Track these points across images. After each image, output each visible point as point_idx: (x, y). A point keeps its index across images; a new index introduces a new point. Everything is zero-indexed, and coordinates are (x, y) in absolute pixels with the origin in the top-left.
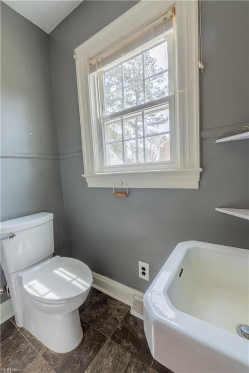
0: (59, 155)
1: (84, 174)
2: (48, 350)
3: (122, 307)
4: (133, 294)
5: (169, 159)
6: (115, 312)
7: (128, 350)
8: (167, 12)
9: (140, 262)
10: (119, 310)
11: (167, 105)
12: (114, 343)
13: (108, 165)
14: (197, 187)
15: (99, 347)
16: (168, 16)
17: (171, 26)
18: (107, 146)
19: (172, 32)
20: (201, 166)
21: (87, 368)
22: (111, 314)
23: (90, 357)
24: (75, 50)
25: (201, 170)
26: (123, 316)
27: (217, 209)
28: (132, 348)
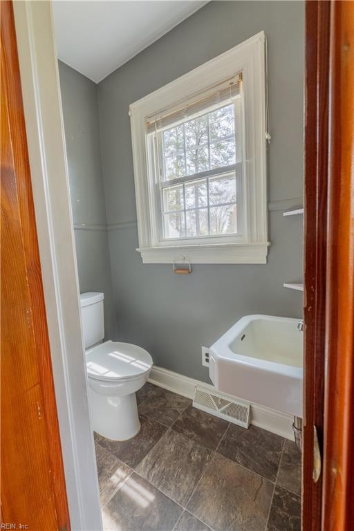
0: (107, 225)
1: (138, 247)
2: (104, 438)
3: (182, 400)
4: (195, 385)
5: (236, 232)
6: (175, 405)
7: (191, 437)
8: (233, 77)
9: (203, 347)
10: (179, 404)
11: (233, 173)
12: (175, 432)
13: (166, 237)
14: (265, 263)
15: (159, 436)
16: (235, 80)
17: (238, 92)
18: (165, 216)
19: (239, 97)
20: (269, 239)
21: (148, 452)
22: (170, 407)
23: (151, 444)
24: (130, 106)
25: (268, 244)
26: (184, 409)
27: (285, 285)
28: (196, 436)
